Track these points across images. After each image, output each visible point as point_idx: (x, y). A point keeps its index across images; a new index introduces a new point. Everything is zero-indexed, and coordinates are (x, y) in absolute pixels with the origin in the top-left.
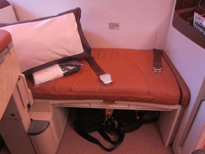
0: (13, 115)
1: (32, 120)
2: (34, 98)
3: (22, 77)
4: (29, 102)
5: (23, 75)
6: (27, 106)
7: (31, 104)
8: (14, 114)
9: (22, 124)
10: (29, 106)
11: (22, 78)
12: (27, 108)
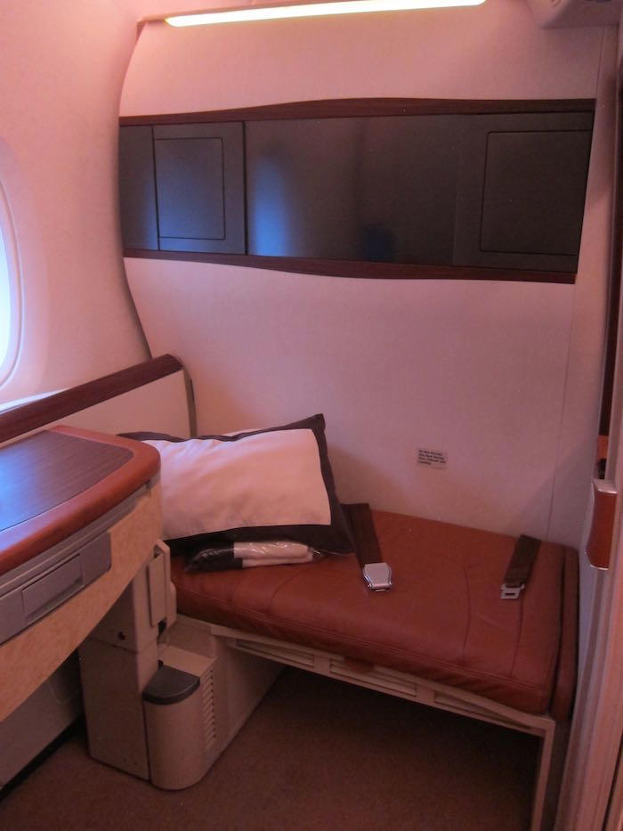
0: (122, 637)
1: (160, 663)
2: (179, 611)
3: (163, 552)
4: (165, 619)
5: (166, 548)
6: (159, 624)
7: (169, 625)
8: (124, 634)
9: (135, 665)
10: (162, 625)
11: (162, 555)
12: (156, 631)
